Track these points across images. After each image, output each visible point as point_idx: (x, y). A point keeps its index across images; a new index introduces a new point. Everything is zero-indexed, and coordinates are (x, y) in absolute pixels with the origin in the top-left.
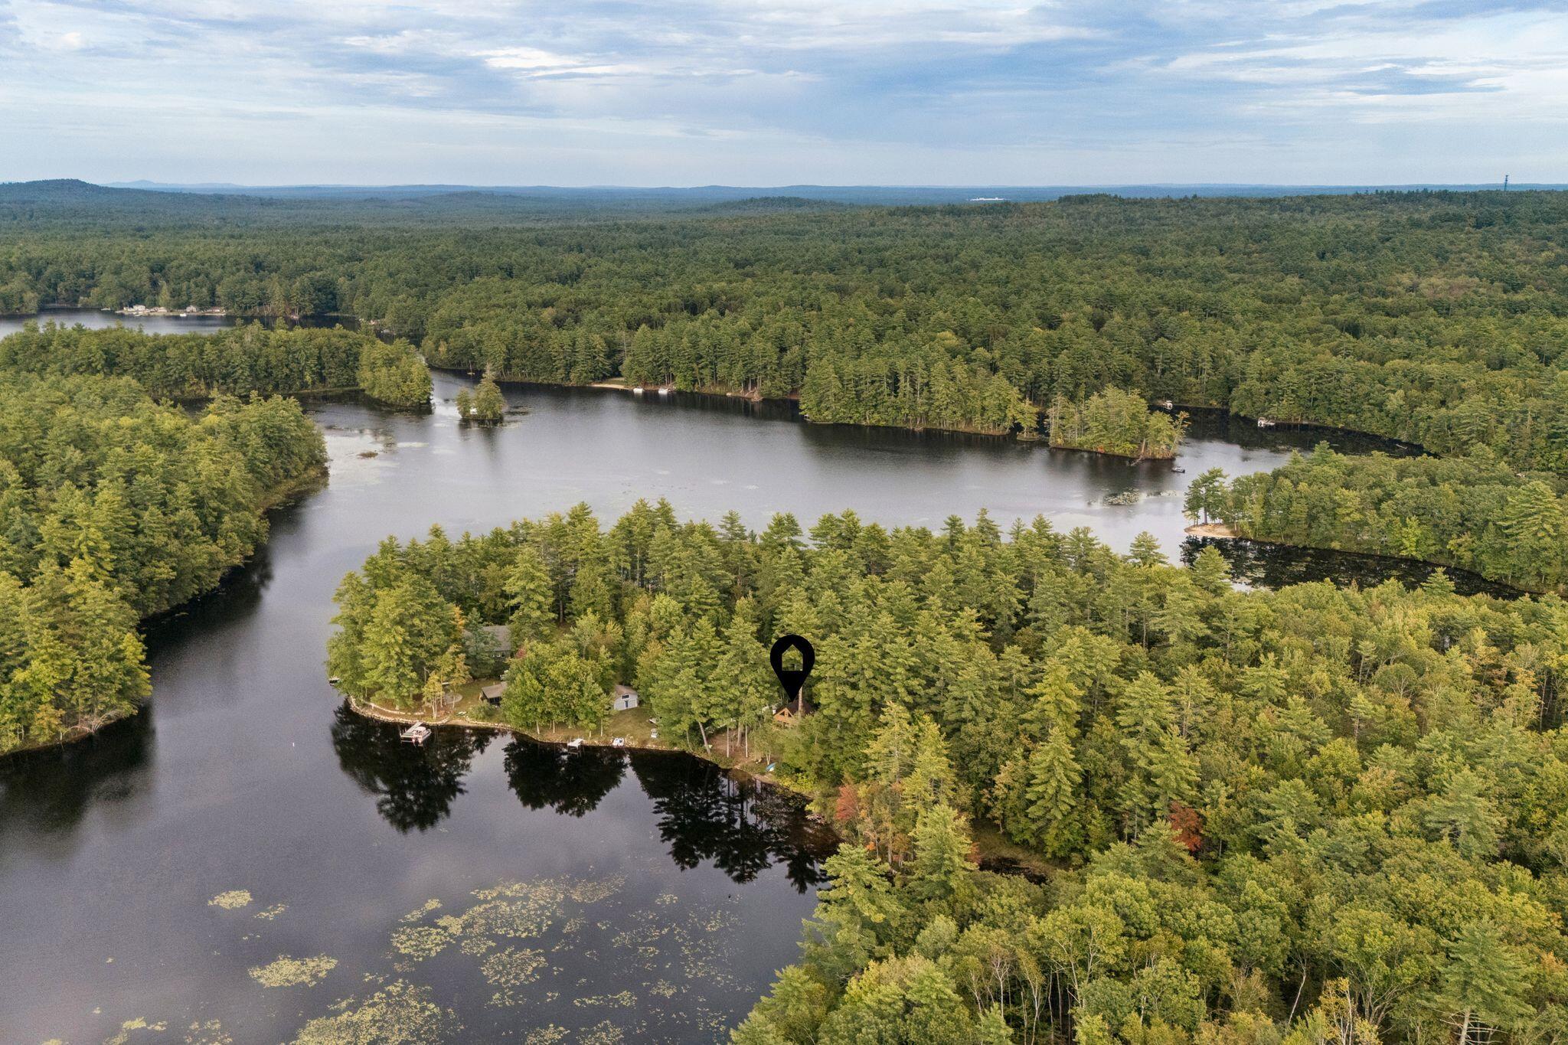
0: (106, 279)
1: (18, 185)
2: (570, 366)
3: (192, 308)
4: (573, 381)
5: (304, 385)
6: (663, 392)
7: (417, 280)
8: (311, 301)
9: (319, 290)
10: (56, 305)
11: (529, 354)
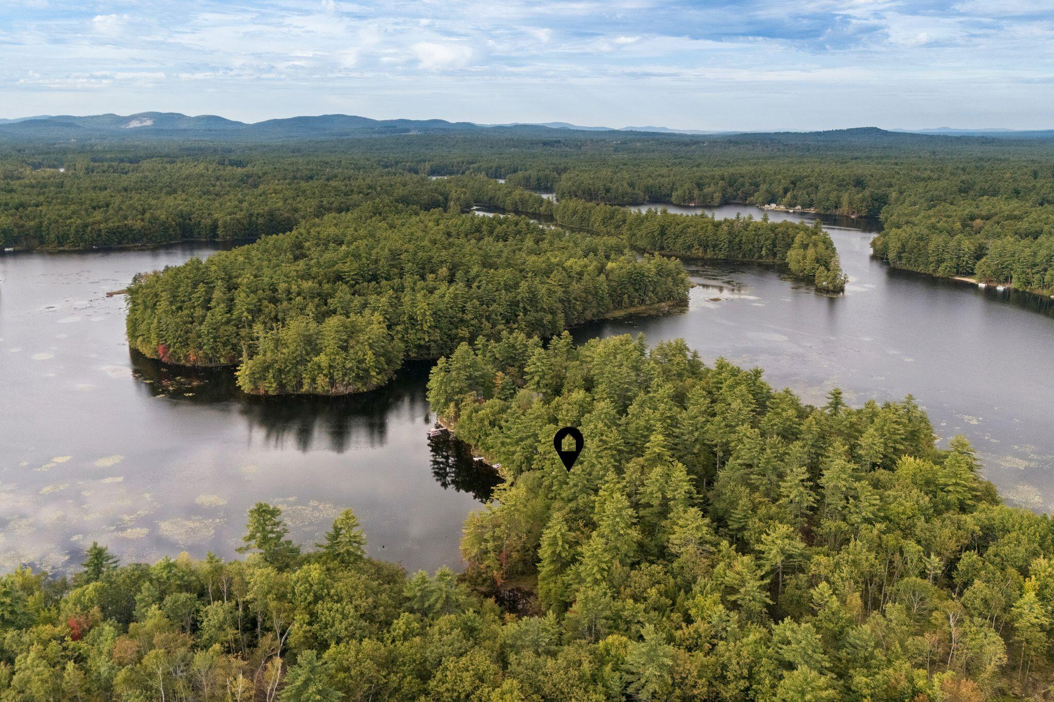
0: (763, 187)
1: (841, 131)
2: (940, 261)
3: (799, 207)
4: (940, 273)
5: (761, 257)
6: (1000, 288)
7: (940, 196)
8: (867, 207)
9: (876, 200)
10: (736, 201)
11: (915, 251)
